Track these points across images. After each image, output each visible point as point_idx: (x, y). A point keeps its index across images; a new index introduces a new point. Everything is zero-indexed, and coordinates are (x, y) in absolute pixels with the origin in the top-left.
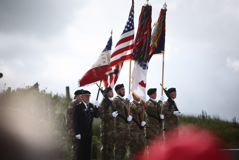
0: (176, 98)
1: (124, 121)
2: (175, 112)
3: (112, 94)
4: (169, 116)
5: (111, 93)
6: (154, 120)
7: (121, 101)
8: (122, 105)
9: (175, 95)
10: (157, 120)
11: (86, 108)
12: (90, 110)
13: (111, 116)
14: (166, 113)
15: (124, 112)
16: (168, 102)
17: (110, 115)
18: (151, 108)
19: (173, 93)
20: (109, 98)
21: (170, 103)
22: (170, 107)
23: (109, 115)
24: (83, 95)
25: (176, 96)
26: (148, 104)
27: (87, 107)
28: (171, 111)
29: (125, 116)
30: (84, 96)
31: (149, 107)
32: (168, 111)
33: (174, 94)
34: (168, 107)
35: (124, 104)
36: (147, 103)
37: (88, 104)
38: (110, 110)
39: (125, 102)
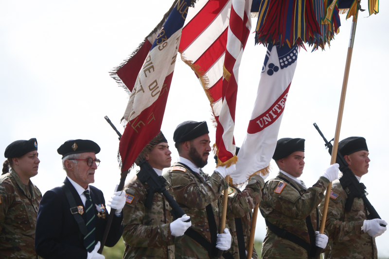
0: (367, 171)
1: (206, 252)
2: (366, 222)
3: (165, 157)
4: (347, 238)
5: (162, 152)
6: (293, 249)
7: (196, 185)
8: (200, 200)
9: (364, 164)
10: (304, 251)
11: (81, 204)
12: (97, 212)
13: (165, 233)
14: (335, 226)
15: (206, 221)
16: (341, 189)
17: (162, 232)
18: (289, 202)
19: (358, 155)
20: (156, 170)
21: (348, 190)
22: (348, 206)
23: (157, 228)
24: (76, 155)
25: (367, 166)
26: (275, 188)
27: (84, 199)
28: (352, 219)
29: (207, 236)
30: (78, 160)
31: (281, 199)
32: (342, 219)
33: (361, 158)
34: (340, 205)
35: (210, 194)
36: (273, 186)
37: (89, 189)
38: (159, 213)
39: (210, 189)
